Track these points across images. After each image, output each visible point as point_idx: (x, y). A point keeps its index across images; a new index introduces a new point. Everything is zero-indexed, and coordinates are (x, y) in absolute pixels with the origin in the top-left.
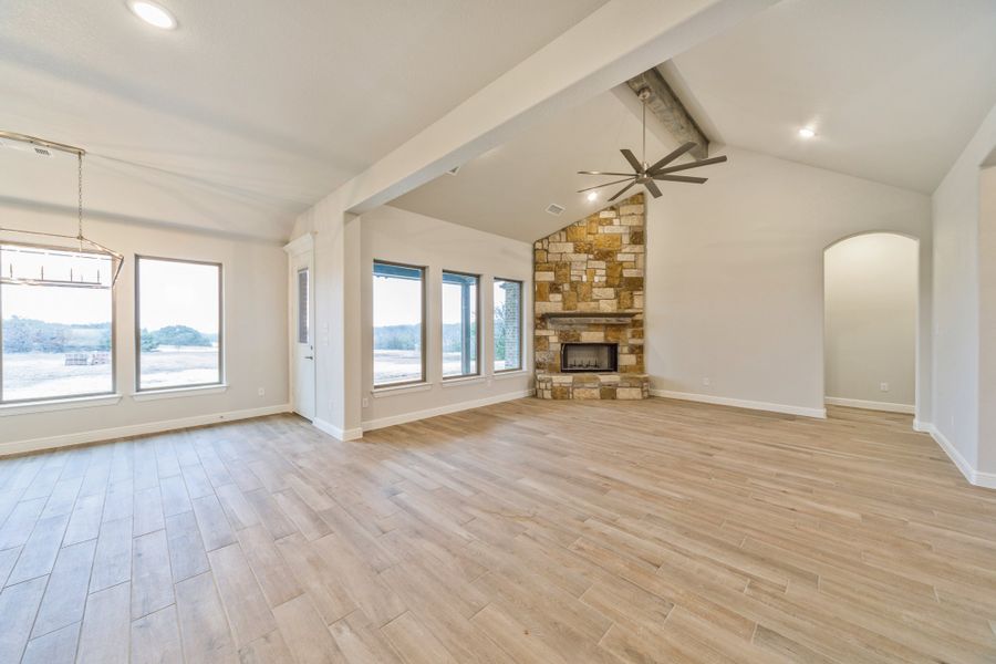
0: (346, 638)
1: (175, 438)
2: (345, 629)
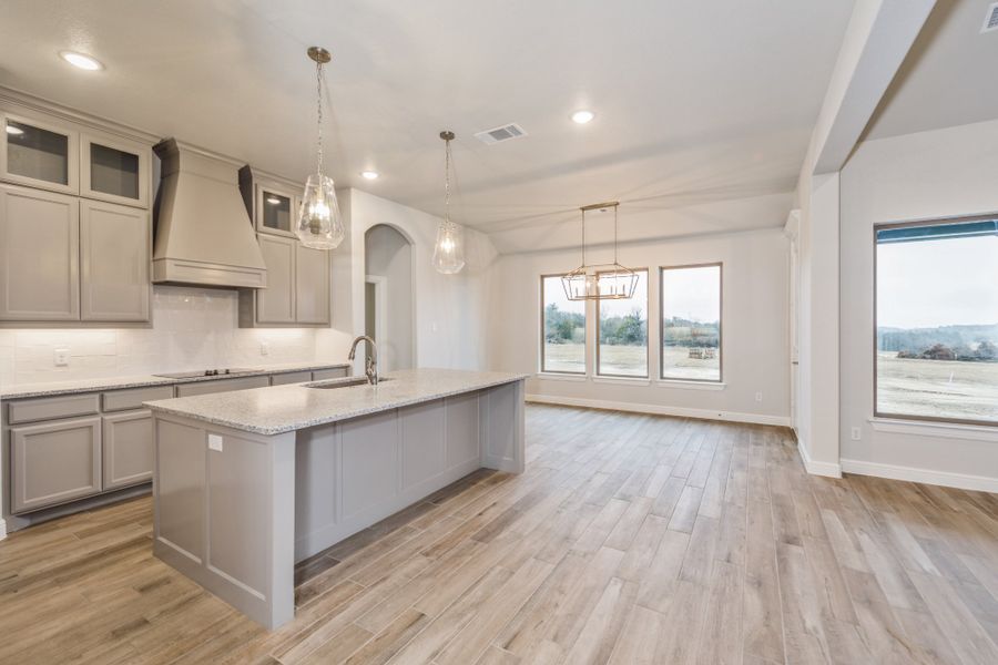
0: (614, 590)
1: (676, 422)
2: (619, 586)
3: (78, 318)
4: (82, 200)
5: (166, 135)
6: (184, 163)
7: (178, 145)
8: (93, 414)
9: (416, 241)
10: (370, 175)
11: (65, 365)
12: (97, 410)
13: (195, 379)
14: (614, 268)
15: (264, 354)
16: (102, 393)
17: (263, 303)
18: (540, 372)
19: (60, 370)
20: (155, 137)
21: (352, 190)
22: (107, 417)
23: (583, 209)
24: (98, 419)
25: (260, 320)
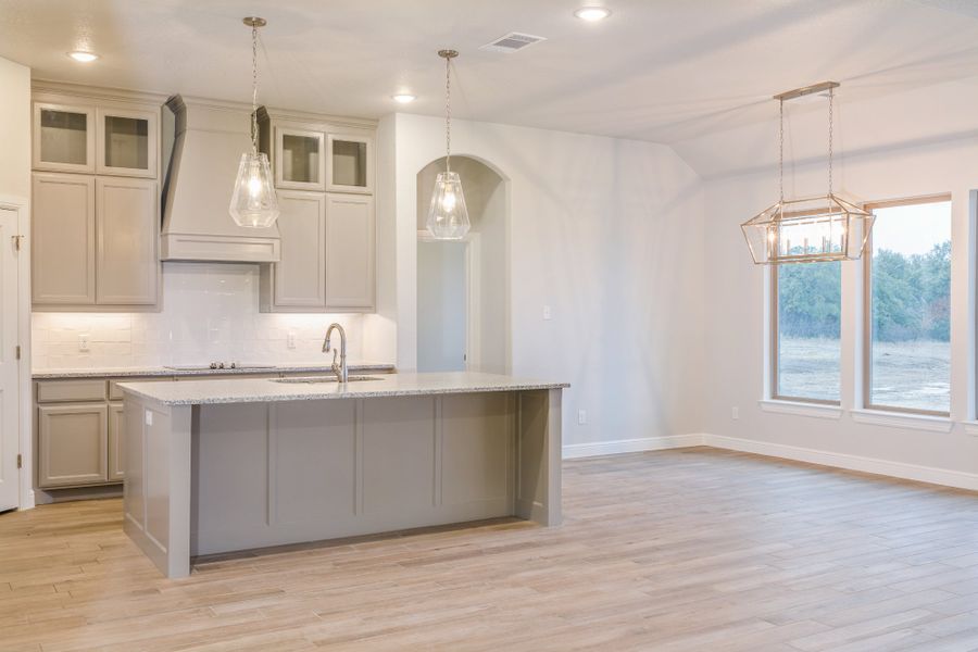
3: (93, 301)
4: (98, 178)
5: (172, 93)
6: (192, 119)
7: (185, 100)
8: (101, 401)
9: (510, 177)
10: (404, 98)
11: (87, 351)
12: (105, 397)
13: (195, 372)
14: (827, 203)
15: (292, 348)
16: (109, 378)
17: (282, 280)
18: (766, 397)
19: (82, 355)
20: (161, 95)
21: (397, 114)
22: (113, 405)
23: (782, 97)
24: (105, 406)
25: (278, 302)
